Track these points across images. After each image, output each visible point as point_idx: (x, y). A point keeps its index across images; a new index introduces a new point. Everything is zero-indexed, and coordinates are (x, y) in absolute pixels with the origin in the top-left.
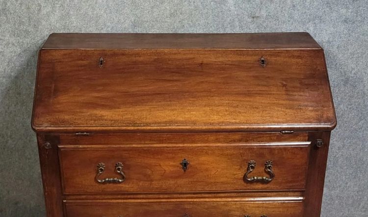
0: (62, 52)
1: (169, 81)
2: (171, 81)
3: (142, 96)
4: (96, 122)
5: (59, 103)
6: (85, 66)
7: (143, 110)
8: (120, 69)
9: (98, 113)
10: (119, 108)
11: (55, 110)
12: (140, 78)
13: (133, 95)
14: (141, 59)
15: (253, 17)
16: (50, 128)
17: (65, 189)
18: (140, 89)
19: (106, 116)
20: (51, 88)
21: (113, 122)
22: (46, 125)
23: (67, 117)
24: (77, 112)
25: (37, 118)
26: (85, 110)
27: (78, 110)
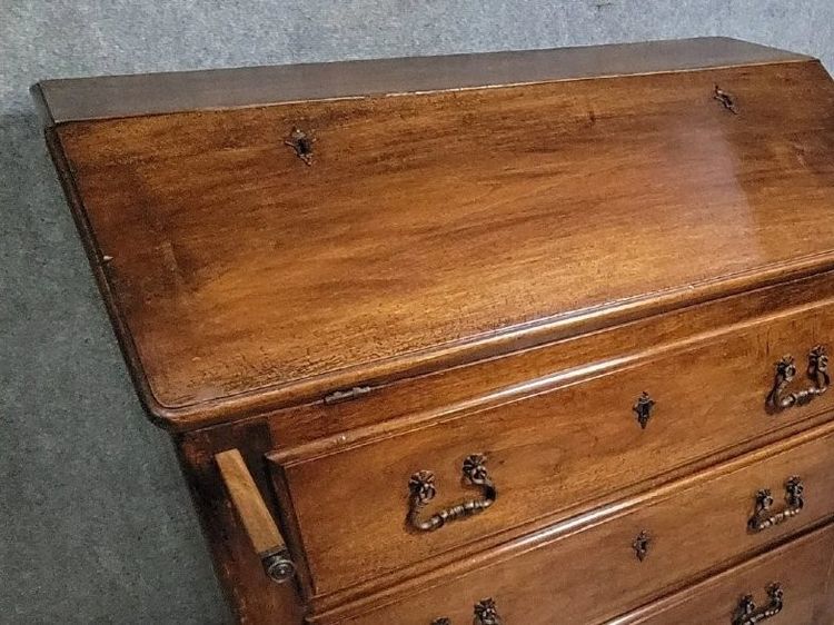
0: (145, 127)
1: (536, 176)
2: (539, 175)
3: (483, 233)
4: (384, 343)
5: (219, 308)
6: (249, 163)
7: (510, 276)
8: (375, 160)
9: (375, 313)
10: (433, 283)
11: (217, 332)
12: (449, 180)
13: (456, 235)
14: (423, 121)
15: (599, 6)
16: (230, 403)
17: (312, 584)
18: (467, 211)
19: (404, 317)
20: (161, 256)
21: (438, 332)
22: (206, 395)
23: (274, 350)
24: (302, 324)
25: (158, 379)
26: (327, 312)
27: (305, 318)
